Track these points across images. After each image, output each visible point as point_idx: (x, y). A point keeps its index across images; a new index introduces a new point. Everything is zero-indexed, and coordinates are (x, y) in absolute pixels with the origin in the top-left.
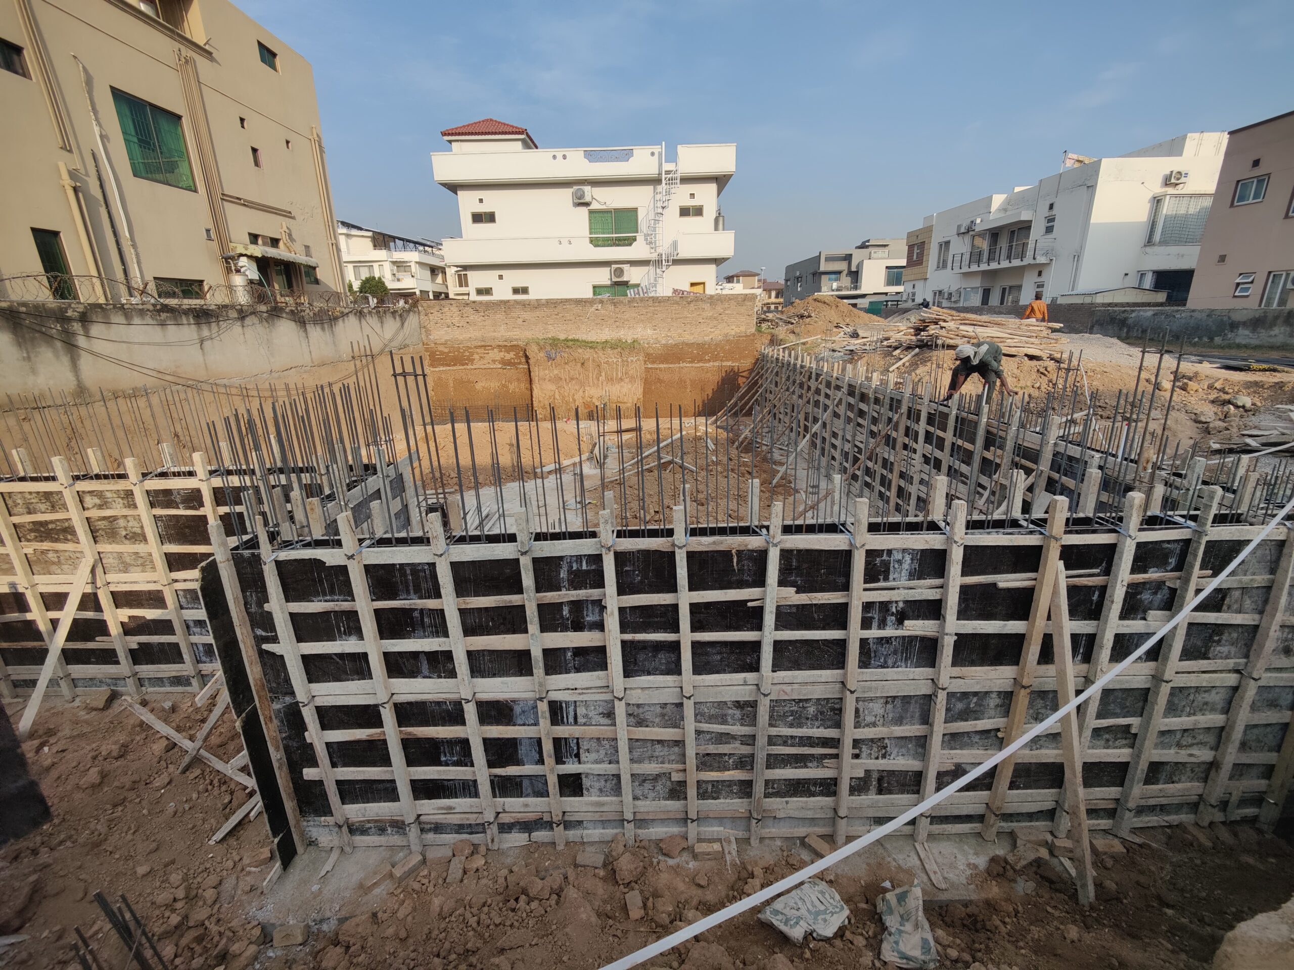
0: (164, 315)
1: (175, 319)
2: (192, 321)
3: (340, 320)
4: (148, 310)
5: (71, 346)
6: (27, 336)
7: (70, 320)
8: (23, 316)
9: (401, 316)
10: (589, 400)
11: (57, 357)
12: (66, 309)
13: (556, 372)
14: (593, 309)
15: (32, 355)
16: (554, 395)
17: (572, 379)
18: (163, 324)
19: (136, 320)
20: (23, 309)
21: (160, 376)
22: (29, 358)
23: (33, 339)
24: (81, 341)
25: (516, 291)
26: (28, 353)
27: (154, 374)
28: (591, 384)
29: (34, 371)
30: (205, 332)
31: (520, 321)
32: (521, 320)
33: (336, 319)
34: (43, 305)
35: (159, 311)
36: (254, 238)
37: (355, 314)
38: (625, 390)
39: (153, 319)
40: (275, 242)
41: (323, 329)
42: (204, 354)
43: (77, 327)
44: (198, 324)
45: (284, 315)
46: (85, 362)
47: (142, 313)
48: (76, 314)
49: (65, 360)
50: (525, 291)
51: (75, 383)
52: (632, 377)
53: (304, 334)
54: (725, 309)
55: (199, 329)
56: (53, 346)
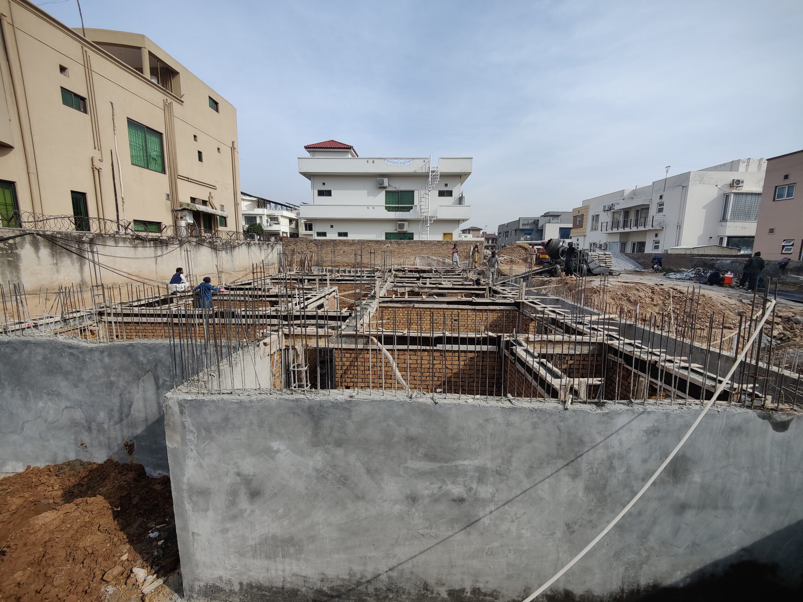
0: (137, 242)
1: (143, 244)
2: (152, 245)
3: (237, 248)
4: (128, 238)
6: (58, 251)
7: (83, 242)
8: (58, 239)
9: (272, 246)
11: (73, 264)
12: (83, 236)
14: (385, 246)
15: (59, 262)
18: (135, 247)
19: (121, 244)
20: (59, 236)
21: (129, 276)
22: (57, 264)
23: (61, 253)
24: (89, 255)
25: (340, 234)
26: (57, 260)
27: (126, 275)
29: (58, 271)
30: (159, 253)
32: (342, 251)
34: (71, 234)
35: (134, 239)
36: (193, 200)
37: (246, 245)
39: (130, 243)
40: (204, 202)
41: (227, 253)
42: (156, 265)
43: (87, 246)
44: (155, 247)
45: (205, 244)
46: (88, 266)
47: (124, 240)
48: (87, 239)
50: (346, 234)
51: (80, 279)
53: (215, 255)
54: (464, 249)
55: (156, 250)
56: (71, 257)
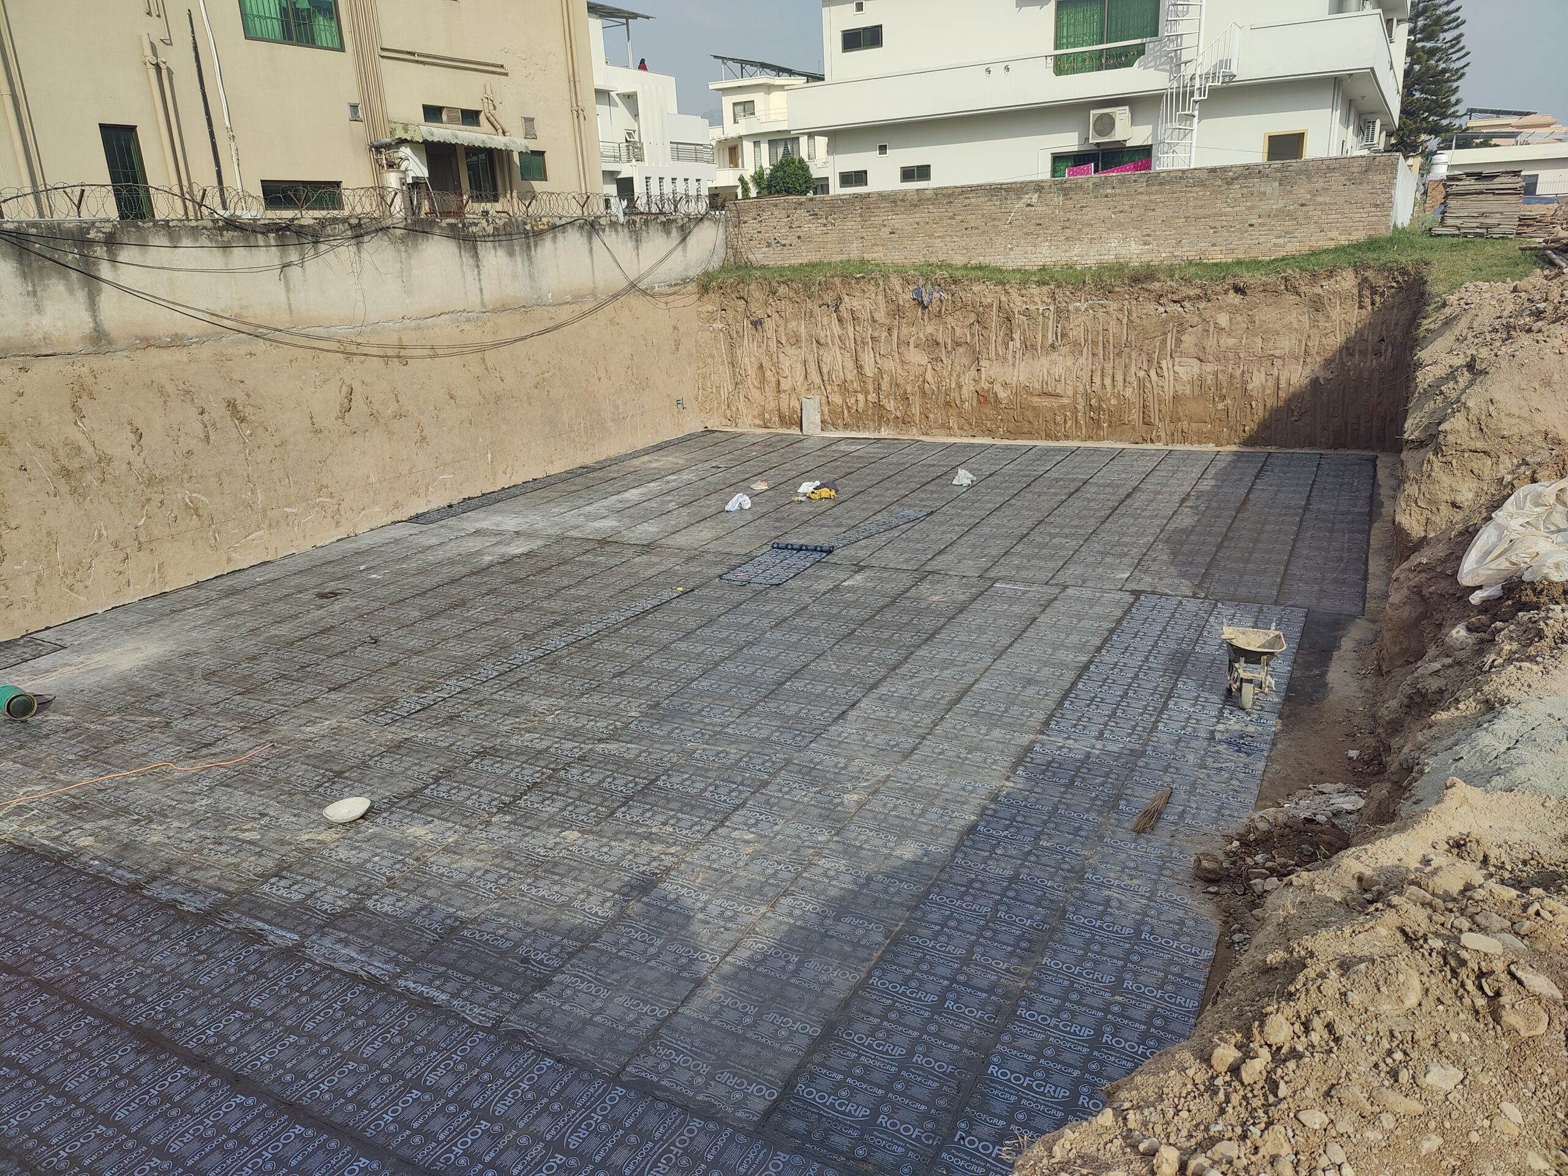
0: (228, 235)
1: (247, 239)
2: (273, 242)
3: (548, 238)
4: (205, 228)
5: (90, 278)
6: (35, 265)
7: (92, 242)
8: (33, 239)
9: (682, 228)
10: (986, 386)
11: (71, 292)
12: (88, 229)
13: (930, 329)
14: (1020, 204)
15: (39, 289)
16: (923, 375)
17: (959, 344)
18: (226, 247)
19: (186, 242)
20: (34, 231)
21: (215, 319)
22: (34, 293)
23: (41, 268)
24: (105, 270)
25: (908, 174)
26: (34, 285)
27: (207, 317)
28: (993, 355)
29: (39, 309)
30: (293, 256)
31: (885, 231)
32: (887, 230)
33: (538, 234)
34: (59, 225)
35: (221, 229)
36: (432, 113)
37: (581, 227)
38: (1058, 371)
39: (211, 240)
40: (470, 117)
41: (511, 253)
42: (288, 289)
43: (100, 251)
44: (282, 245)
45: (438, 231)
46: (108, 298)
47: (195, 232)
48: (101, 235)
49: (81, 296)
50: (923, 172)
51: (91, 325)
52: (1076, 343)
53: (471, 261)
54: (1316, 193)
55: (283, 254)
56: (66, 278)
